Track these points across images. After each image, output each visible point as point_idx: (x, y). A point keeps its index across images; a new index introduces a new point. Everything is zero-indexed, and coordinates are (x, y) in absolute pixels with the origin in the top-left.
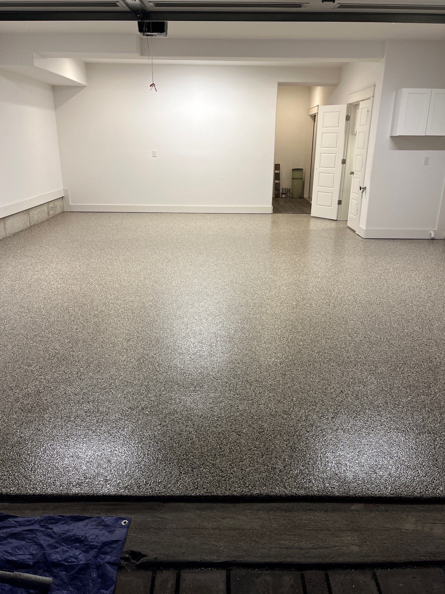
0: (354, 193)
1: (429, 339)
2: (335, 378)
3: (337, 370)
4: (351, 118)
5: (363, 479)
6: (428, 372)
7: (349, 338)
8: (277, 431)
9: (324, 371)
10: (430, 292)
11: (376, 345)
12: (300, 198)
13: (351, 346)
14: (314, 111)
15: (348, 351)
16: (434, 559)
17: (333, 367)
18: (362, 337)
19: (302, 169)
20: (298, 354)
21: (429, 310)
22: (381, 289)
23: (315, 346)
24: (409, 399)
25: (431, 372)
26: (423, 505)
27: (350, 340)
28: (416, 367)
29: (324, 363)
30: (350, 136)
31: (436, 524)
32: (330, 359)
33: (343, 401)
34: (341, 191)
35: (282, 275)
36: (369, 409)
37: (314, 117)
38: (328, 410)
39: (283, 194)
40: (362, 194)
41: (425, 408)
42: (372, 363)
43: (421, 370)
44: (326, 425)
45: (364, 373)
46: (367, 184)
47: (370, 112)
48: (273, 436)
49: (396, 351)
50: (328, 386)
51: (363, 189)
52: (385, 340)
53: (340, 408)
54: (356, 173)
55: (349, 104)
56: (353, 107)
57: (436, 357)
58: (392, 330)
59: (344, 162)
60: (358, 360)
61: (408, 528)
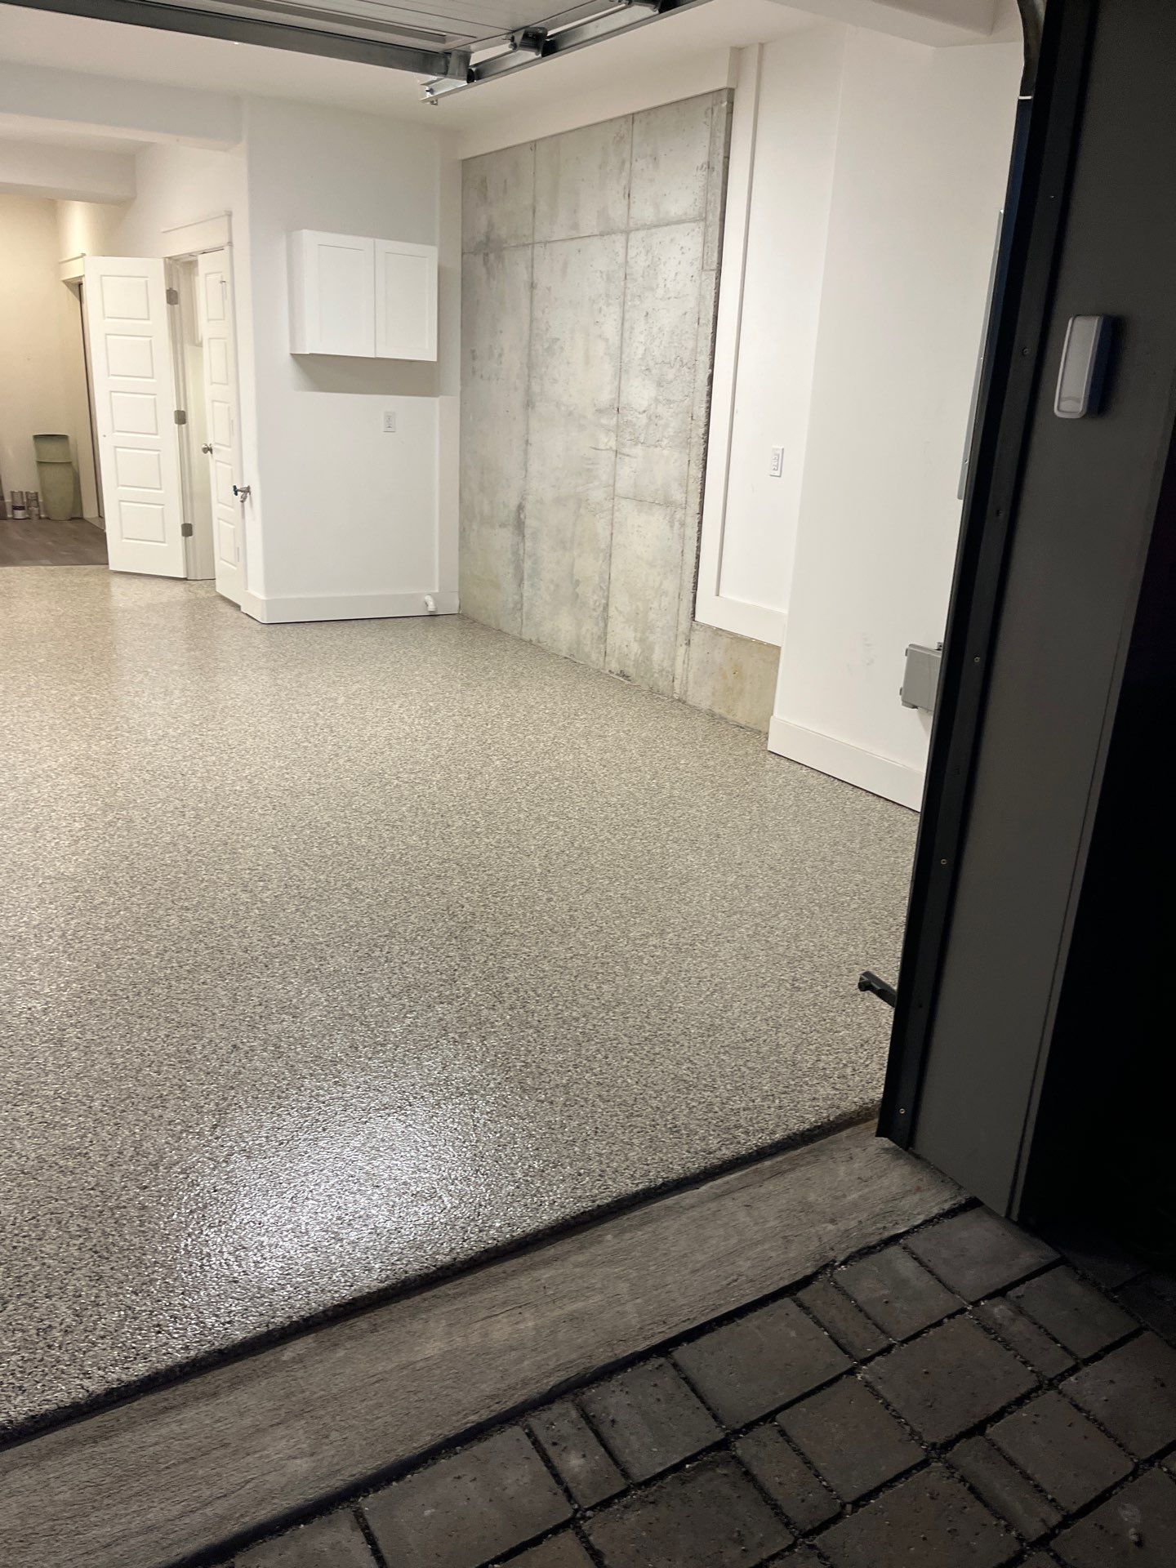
0: (222, 505)
1: (444, 861)
2: (214, 1014)
3: (218, 989)
4: (183, 297)
5: (308, 1267)
6: (448, 943)
7: (244, 897)
9: (180, 1002)
10: (439, 746)
11: (318, 901)
12: (72, 519)
13: (251, 917)
14: (73, 271)
15: (243, 933)
17: (206, 986)
18: (279, 886)
19: (64, 437)
20: (99, 970)
21: (439, 789)
22: (318, 752)
23: (149, 937)
24: (408, 1021)
25: (454, 941)
26: (458, 1282)
27: (247, 902)
28: (419, 938)
29: (178, 979)
30: (188, 348)
31: (493, 1319)
32: (197, 965)
33: (240, 1073)
34: (187, 496)
35: (34, 746)
36: (311, 1075)
37: (77, 287)
38: (198, 1109)
39: (15, 508)
40: (243, 506)
41: (446, 1034)
42: (309, 951)
43: (431, 943)
44: (198, 1152)
45: (292, 983)
46: (252, 479)
47: (229, 287)
49: (370, 906)
50: (195, 1042)
51: (242, 492)
52: (339, 884)
53: (233, 1093)
54: (218, 450)
55: (169, 258)
56: (181, 269)
57: (463, 901)
58: (355, 854)
59: (181, 418)
60: (272, 950)
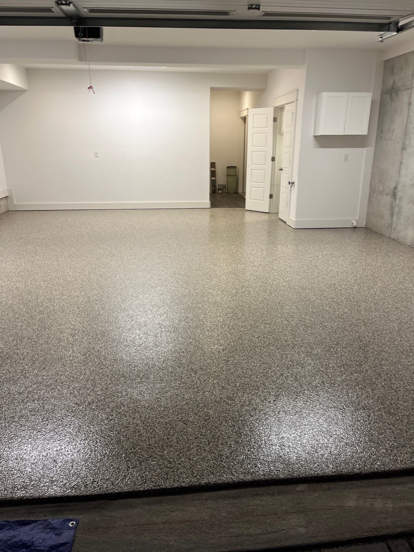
0: (284, 187)
1: (358, 320)
2: (275, 361)
3: (277, 353)
4: (278, 120)
5: (306, 459)
6: (359, 351)
7: (286, 322)
8: (223, 418)
9: (264, 355)
10: (356, 276)
11: (311, 328)
12: (235, 193)
13: (288, 330)
14: (244, 114)
15: (285, 335)
16: (376, 534)
17: (272, 351)
18: (297, 321)
19: (236, 167)
20: (239, 340)
21: (356, 292)
22: (312, 275)
23: (255, 331)
24: (344, 377)
25: (361, 350)
26: (362, 481)
27: (287, 324)
28: (348, 347)
29: (264, 347)
30: (278, 136)
31: (375, 499)
32: (270, 343)
33: (283, 384)
34: (272, 185)
35: (222, 265)
36: (308, 390)
37: (244, 119)
38: (270, 393)
39: (219, 190)
40: (291, 189)
41: (358, 385)
42: (308, 345)
43: (353, 350)
44: (269, 408)
45: (301, 355)
46: (295, 179)
47: (295, 114)
48: (218, 423)
49: (329, 332)
50: (269, 370)
51: (292, 184)
52: (319, 323)
53: (281, 390)
54: (285, 170)
55: (275, 107)
56: (279, 110)
57: (365, 336)
58: (324, 312)
59: (273, 159)
60: (295, 343)
61: (350, 505)
